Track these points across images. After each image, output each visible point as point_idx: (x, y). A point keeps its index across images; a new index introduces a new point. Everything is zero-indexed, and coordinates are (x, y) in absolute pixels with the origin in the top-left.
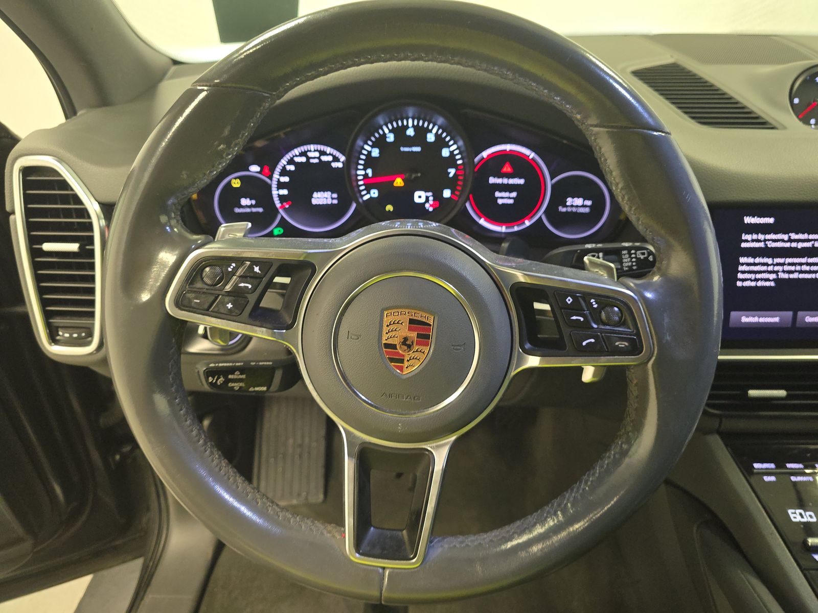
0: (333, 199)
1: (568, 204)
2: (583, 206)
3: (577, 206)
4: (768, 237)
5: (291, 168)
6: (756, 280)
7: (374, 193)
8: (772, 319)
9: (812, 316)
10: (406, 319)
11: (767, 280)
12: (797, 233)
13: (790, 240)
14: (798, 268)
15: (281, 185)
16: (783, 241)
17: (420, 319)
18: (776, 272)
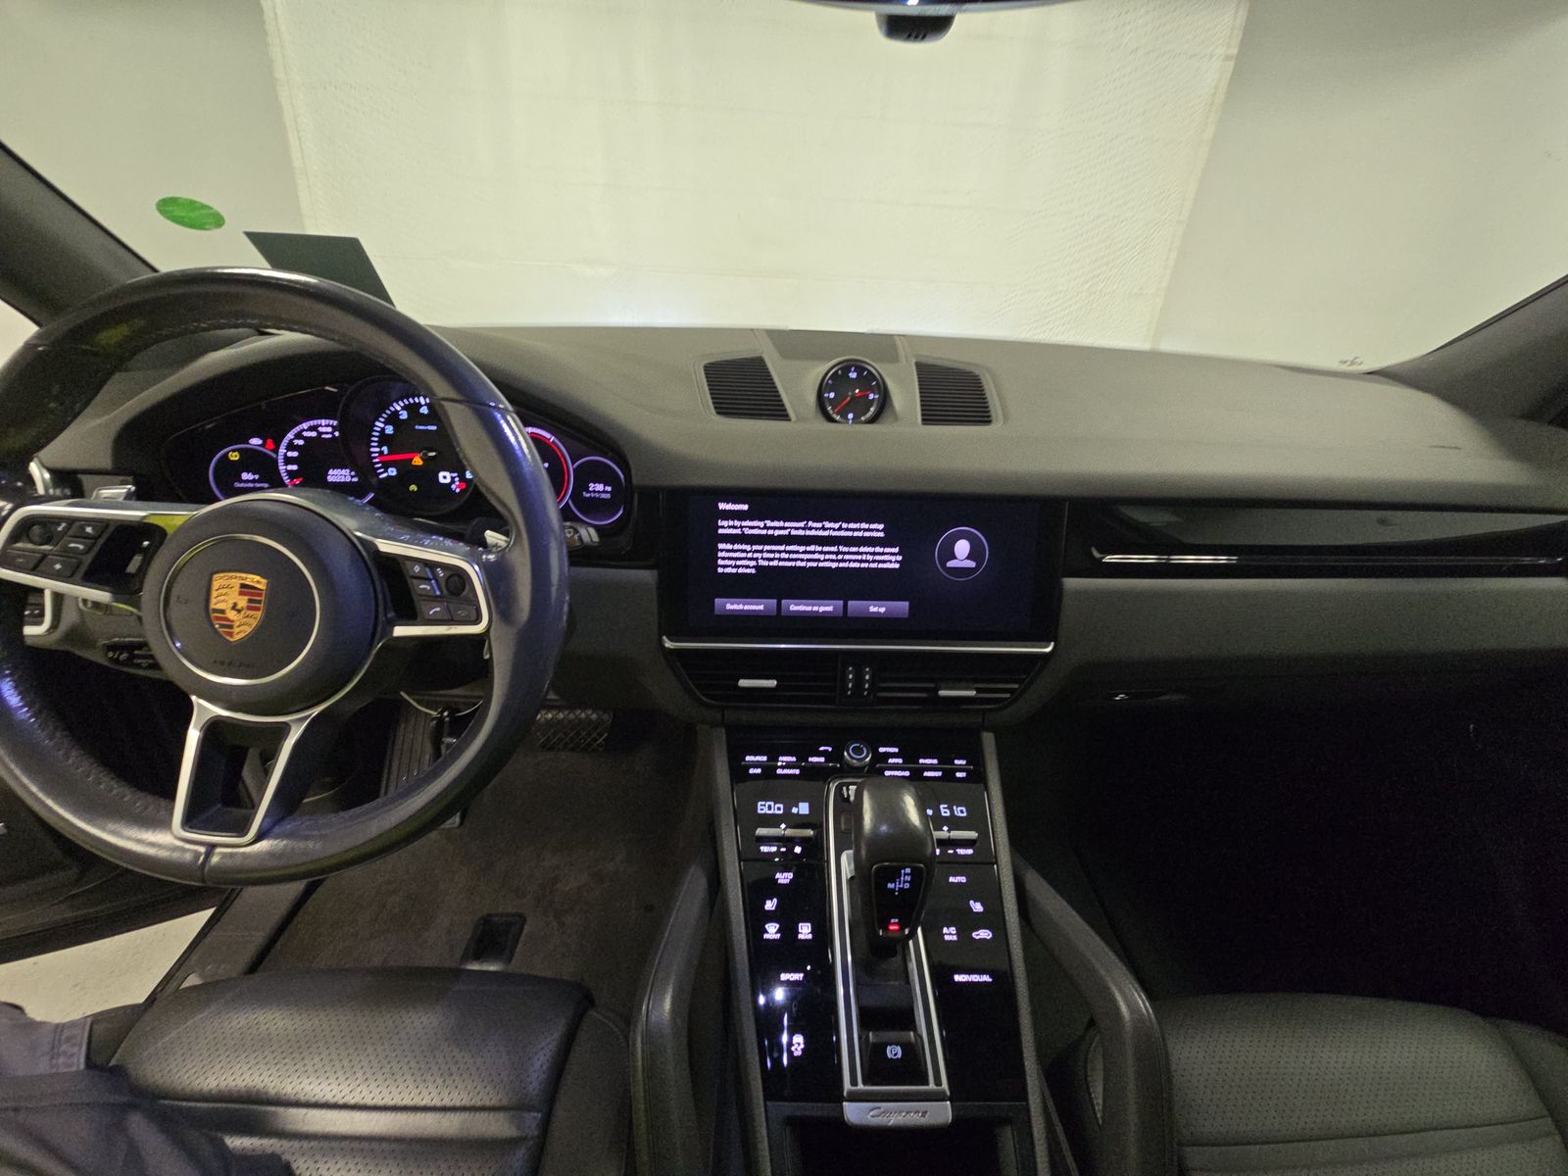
0: (352, 477)
1: (591, 489)
2: (604, 492)
3: (599, 492)
4: (744, 524)
5: (301, 442)
6: (738, 567)
7: (393, 472)
8: (757, 606)
9: (796, 605)
10: (236, 583)
11: (747, 567)
12: (772, 521)
13: (765, 527)
14: (777, 555)
15: (288, 461)
16: (759, 528)
17: (251, 584)
18: (756, 559)
